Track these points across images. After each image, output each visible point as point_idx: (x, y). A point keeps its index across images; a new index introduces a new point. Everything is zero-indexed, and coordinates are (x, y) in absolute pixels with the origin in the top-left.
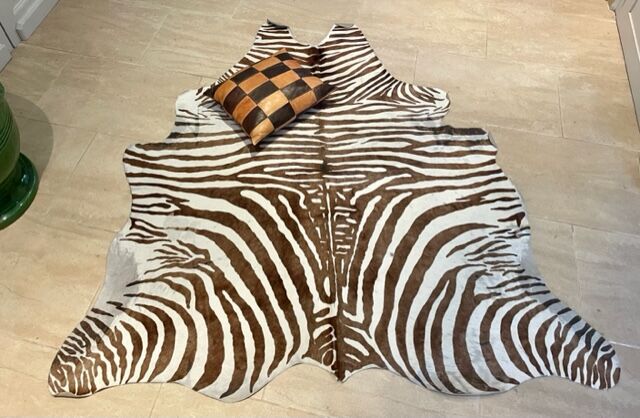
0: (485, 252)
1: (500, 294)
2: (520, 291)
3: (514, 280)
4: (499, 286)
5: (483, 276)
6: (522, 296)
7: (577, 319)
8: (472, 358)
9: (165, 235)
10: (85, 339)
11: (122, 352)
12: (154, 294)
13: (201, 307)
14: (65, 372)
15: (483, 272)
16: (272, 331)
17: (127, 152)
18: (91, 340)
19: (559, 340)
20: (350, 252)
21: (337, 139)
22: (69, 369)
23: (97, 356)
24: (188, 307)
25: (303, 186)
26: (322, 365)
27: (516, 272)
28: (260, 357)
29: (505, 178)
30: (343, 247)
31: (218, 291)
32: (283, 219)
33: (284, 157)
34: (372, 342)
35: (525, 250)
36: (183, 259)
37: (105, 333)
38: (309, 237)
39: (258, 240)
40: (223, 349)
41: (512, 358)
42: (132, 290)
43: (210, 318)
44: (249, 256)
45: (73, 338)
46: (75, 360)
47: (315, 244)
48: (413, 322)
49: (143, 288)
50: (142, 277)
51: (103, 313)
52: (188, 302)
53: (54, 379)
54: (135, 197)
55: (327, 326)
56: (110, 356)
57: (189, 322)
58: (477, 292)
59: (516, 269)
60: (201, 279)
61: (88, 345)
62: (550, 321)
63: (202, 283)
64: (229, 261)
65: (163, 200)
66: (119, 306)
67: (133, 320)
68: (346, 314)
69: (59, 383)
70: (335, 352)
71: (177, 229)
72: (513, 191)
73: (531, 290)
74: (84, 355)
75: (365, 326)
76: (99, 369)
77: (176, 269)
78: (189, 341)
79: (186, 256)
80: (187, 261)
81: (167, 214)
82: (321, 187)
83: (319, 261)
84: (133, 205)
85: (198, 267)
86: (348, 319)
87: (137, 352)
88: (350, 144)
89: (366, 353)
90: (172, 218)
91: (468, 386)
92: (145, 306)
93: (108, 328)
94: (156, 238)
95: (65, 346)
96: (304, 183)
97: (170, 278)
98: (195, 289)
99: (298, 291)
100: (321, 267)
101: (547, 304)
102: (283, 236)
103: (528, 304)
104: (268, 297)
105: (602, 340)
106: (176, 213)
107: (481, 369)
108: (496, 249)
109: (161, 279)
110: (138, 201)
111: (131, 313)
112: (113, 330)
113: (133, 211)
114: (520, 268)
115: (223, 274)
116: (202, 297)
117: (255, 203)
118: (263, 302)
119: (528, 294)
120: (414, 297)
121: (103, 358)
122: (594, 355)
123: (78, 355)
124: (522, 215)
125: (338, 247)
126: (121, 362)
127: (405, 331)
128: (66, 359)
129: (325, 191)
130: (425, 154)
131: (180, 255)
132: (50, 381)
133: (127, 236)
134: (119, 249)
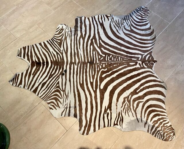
0: (118, 26)
1: (130, 25)
2: (128, 21)
3: (126, 21)
4: (127, 25)
5: (125, 27)
6: (130, 20)
7: (134, 12)
8: (146, 33)
9: (119, 112)
10: (157, 133)
11: (159, 119)
12: (140, 113)
13: (143, 98)
14: (168, 136)
15: (124, 27)
16: (147, 78)
17: (83, 134)
18: (157, 130)
19: (139, 16)
20: (121, 57)
21: (79, 59)
22: (167, 135)
23: (162, 127)
24: (143, 102)
25: (98, 69)
26: (154, 66)
28: (154, 81)
29: (94, 17)
30: (119, 59)
31: (137, 93)
32: (111, 76)
33: (86, 76)
34: (146, 54)
35: (117, 17)
37: (154, 126)
38: (117, 68)
39: (119, 83)
40: (154, 90)
41: (145, 25)
42: (140, 120)
43: (145, 95)
44: (125, 85)
45: (158, 136)
46: (164, 134)
47: (120, 66)
49: (139, 117)
50: (135, 118)
51: (149, 128)
52: (141, 102)
53: (170, 139)
54: (104, 126)
55: (144, 64)
56: (161, 123)
57: (147, 101)
58: (130, 29)
59: (122, 20)
60: (134, 99)
61: (159, 131)
62: (135, 16)
63: (135, 98)
64: (127, 91)
65: (106, 115)
66: (146, 123)
67: (149, 118)
68: (140, 59)
69: (171, 137)
70: (151, 62)
71: (117, 109)
72: (98, 16)
73: (128, 18)
74: (162, 131)
75: (142, 55)
76: (165, 125)
77: (132, 107)
78: (153, 100)
79: (127, 104)
80: (128, 104)
81: (111, 113)
82: (98, 64)
83: (125, 66)
84: (108, 126)
85: (130, 100)
86: (141, 59)
87: (159, 115)
88: (81, 55)
89: (149, 55)
90: (112, 111)
91: (153, 35)
92: (145, 115)
94: (121, 116)
95: (160, 139)
96: (97, 69)
97: (135, 109)
98: (137, 100)
99: (135, 71)
100: (126, 65)
101: (131, 16)
102: (117, 75)
103: (131, 20)
104: (137, 79)
105: (138, 8)
106: (111, 110)
107: (148, 32)
108: (117, 23)
109: (135, 111)
110: (106, 125)
111: (147, 119)
112: (153, 124)
113: (110, 126)
114: (122, 19)
115: (131, 92)
116: (139, 98)
117: (106, 84)
118: (139, 80)
119: (129, 19)
120: (133, 43)
121: (162, 125)
122: (142, 10)
123: (162, 133)
124: (106, 15)
125: (120, 60)
126: (162, 119)
127: (142, 46)
128: (164, 137)
129: (100, 63)
130: (85, 35)
131: (126, 106)
132: (171, 141)
133: (120, 126)
134: (126, 128)
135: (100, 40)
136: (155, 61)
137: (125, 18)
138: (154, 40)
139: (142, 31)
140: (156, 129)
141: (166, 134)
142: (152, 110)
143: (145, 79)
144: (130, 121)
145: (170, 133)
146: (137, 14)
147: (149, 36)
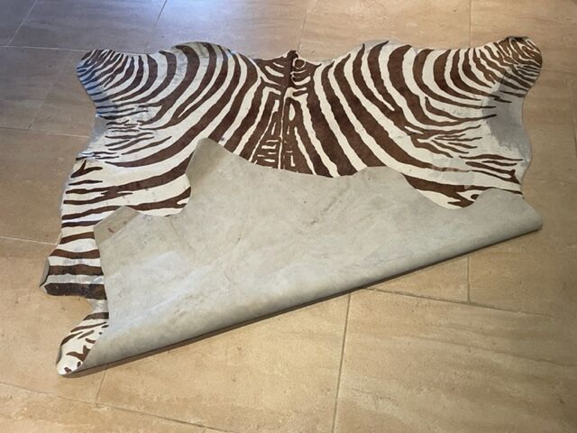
0: (133, 140)
1: (140, 106)
2: (121, 108)
3: (121, 116)
4: (136, 113)
5: (146, 120)
6: (122, 105)
9: (467, 163)
10: (521, 76)
11: (480, 66)
12: (465, 108)
13: (414, 98)
15: (144, 123)
16: (347, 81)
18: (513, 74)
19: (113, 77)
20: (263, 143)
22: (523, 56)
23: (502, 64)
24: (426, 98)
26: (305, 60)
27: (115, 123)
28: (357, 64)
29: (65, 217)
30: (270, 147)
31: (399, 111)
34: (260, 74)
36: (440, 138)
37: (503, 79)
38: (304, 156)
39: (359, 156)
40: (389, 70)
41: (156, 65)
42: (490, 112)
43: (403, 90)
44: (369, 140)
45: (532, 75)
46: (523, 62)
47: (298, 149)
48: (222, 88)
49: (479, 113)
50: (482, 122)
51: (511, 94)
52: (428, 102)
53: (535, 50)
55: (297, 83)
56: (490, 63)
58: (159, 108)
59: (114, 126)
60: (418, 120)
61: (515, 72)
63: (416, 117)
64: (390, 136)
66: (497, 98)
68: (279, 93)
69: (529, 48)
70: (294, 64)
71: (456, 170)
72: (66, 202)
73: (112, 109)
74: (515, 66)
75: (263, 84)
76: (498, 56)
77: (447, 129)
79: (439, 141)
80: (436, 136)
81: (473, 188)
85: (423, 130)
86: (277, 89)
89: (268, 68)
90: (466, 183)
92: (470, 99)
93: (501, 82)
94: (479, 161)
95: (537, 71)
97: (452, 121)
98: (423, 112)
100: (296, 129)
103: (121, 99)
104: (349, 105)
105: (81, 76)
106: (462, 188)
107: (182, 60)
108: (120, 143)
109: (460, 121)
111: (483, 94)
112: (495, 81)
113: (520, 193)
114: (109, 126)
115: (395, 124)
116: (415, 106)
118: (354, 102)
119: (117, 106)
120: (215, 105)
123: (522, 66)
124: (74, 175)
125: (274, 147)
128: (530, 63)
131: (445, 143)
132: (538, 50)
133: (515, 164)
134: (520, 151)
135: (179, 203)
136: (293, 55)
137: (106, 118)
138: (217, 50)
139: (175, 77)
140: (511, 77)
141: (520, 57)
142: (452, 78)
143: (349, 85)
144: (493, 137)
145: (517, 48)
146: (104, 81)
147: (198, 60)
